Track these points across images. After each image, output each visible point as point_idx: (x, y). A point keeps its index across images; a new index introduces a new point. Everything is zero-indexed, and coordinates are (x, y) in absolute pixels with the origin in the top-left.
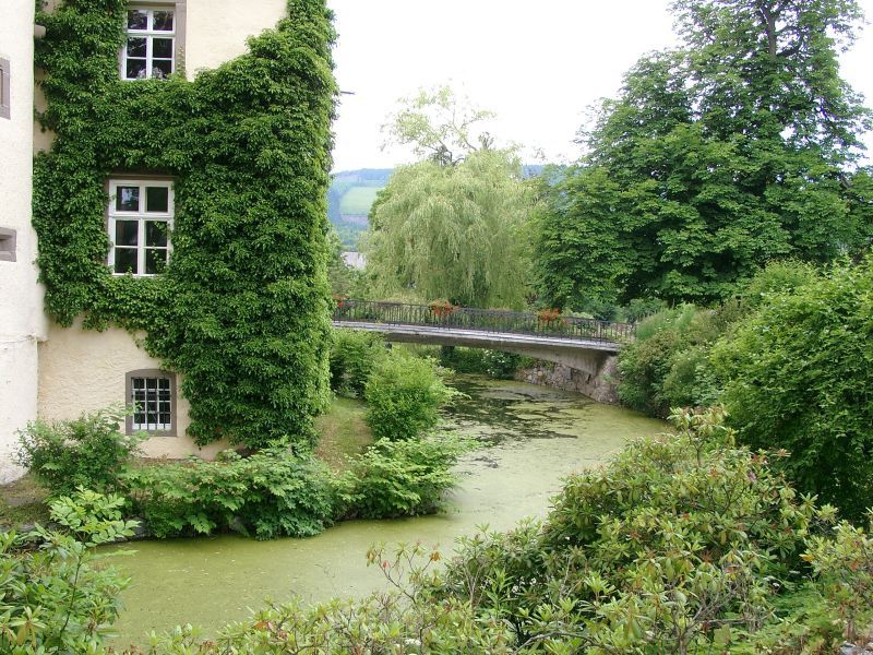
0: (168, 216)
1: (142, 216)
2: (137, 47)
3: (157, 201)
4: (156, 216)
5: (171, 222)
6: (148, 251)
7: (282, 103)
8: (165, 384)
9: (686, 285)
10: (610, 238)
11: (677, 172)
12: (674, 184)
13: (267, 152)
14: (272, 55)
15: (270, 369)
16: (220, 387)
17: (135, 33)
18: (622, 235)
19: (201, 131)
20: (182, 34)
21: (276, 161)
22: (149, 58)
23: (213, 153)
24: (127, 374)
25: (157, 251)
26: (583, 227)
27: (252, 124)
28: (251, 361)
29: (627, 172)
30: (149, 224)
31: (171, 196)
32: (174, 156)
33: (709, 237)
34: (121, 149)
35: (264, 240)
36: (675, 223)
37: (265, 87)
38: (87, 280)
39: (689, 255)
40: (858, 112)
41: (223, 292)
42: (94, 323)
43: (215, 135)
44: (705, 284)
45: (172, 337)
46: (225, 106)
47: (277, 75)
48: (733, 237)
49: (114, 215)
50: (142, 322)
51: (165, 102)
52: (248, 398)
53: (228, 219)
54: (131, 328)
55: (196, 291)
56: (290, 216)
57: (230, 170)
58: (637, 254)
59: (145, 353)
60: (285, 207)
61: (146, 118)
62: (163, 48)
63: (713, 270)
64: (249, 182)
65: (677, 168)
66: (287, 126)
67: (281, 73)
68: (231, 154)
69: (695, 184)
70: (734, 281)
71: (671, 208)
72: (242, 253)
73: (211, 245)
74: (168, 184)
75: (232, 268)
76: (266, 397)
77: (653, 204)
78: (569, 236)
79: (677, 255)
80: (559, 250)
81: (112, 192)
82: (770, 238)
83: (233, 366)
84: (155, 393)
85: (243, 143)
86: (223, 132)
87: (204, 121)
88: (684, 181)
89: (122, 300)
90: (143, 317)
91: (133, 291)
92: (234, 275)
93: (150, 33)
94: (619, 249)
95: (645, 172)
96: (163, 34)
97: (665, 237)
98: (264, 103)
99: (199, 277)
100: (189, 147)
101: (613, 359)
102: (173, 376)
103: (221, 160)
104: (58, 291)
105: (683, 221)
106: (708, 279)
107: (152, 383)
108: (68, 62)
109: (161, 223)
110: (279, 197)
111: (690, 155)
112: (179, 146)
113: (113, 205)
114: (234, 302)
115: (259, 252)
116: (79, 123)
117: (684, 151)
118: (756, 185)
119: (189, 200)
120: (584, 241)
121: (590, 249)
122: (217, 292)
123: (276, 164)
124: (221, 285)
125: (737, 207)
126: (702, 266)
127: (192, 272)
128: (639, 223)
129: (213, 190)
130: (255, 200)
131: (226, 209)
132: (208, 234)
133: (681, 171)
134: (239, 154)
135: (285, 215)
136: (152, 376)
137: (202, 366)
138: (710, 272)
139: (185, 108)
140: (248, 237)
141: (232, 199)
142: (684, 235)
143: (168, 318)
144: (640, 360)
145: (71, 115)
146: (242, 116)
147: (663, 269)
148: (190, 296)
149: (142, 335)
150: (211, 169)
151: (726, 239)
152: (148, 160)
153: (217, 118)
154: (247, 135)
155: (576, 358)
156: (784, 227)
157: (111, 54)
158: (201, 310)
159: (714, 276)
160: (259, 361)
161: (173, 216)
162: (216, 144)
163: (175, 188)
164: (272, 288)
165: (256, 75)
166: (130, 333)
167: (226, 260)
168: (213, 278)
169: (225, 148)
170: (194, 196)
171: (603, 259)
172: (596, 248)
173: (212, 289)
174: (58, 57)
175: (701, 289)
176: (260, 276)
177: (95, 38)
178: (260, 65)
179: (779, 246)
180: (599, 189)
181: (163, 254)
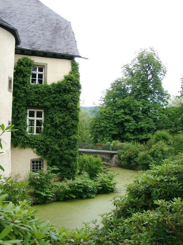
0: (42, 119)
1: (35, 118)
2: (34, 76)
3: (39, 115)
4: (39, 119)
5: (43, 120)
6: (37, 128)
7: (73, 92)
8: (40, 162)
9: (131, 136)
10: (112, 125)
11: (128, 108)
12: (127, 111)
13: (70, 104)
14: (71, 80)
15: (71, 158)
16: (58, 163)
17: (34, 72)
18: (115, 124)
19: (54, 98)
20: (46, 73)
21: (72, 106)
22: (37, 79)
23: (57, 103)
24: (31, 160)
25: (39, 128)
26: (105, 122)
27: (67, 97)
28: (67, 156)
29: (115, 108)
30: (37, 121)
31: (43, 114)
32: (48, 104)
33: (136, 124)
34: (33, 101)
35: (69, 125)
36: (128, 121)
37: (70, 88)
38: (23, 135)
39: (132, 129)
40: (166, 94)
41: (58, 138)
42: (24, 146)
43: (57, 99)
44: (135, 136)
45: (45, 150)
46: (59, 92)
47: (72, 85)
48: (142, 124)
49: (28, 118)
50: (37, 146)
51: (45, 90)
52: (64, 165)
53: (61, 120)
54: (33, 148)
55: (51, 138)
56: (74, 120)
57: (60, 108)
58: (118, 129)
59: (36, 154)
60: (74, 117)
61: (39, 94)
62: (40, 76)
63: (137, 133)
64: (64, 111)
65: (127, 107)
66: (74, 97)
67: (73, 84)
68: (61, 104)
69: (132, 111)
70: (142, 135)
71: (127, 117)
72: (64, 129)
73: (56, 126)
74: (42, 111)
75: (61, 132)
76: (69, 165)
77: (123, 116)
78: (102, 124)
79: (129, 129)
80: (99, 128)
81: (28, 112)
82: (151, 124)
83: (61, 157)
84: (38, 165)
85: (64, 101)
86: (59, 98)
87: (55, 95)
88: (129, 110)
89: (32, 140)
90: (37, 145)
91: (35, 138)
92: (61, 134)
93: (37, 72)
94: (114, 128)
95: (119, 108)
96: (41, 73)
97: (126, 124)
98: (69, 92)
99: (53, 135)
100: (51, 102)
101: (116, 155)
102: (43, 160)
103: (58, 105)
104: (16, 138)
105: (130, 120)
106: (136, 135)
107: (37, 162)
108: (21, 79)
109: (41, 120)
110: (72, 115)
111: (131, 104)
112: (49, 101)
113: (28, 115)
114: (62, 141)
115: (67, 128)
116: (23, 95)
117: (129, 103)
118: (145, 112)
119: (50, 115)
120: (106, 126)
121: (107, 127)
122: (57, 138)
123: (72, 107)
124: (58, 137)
125: (143, 117)
126: (134, 131)
127: (50, 133)
128: (119, 120)
129: (56, 112)
130: (66, 115)
131: (60, 117)
132: (56, 124)
133: (129, 108)
134: (63, 104)
135: (74, 119)
136: (37, 160)
137: (54, 157)
138: (136, 133)
139: (50, 92)
140: (65, 125)
141: (61, 115)
142: (130, 124)
143: (43, 145)
144: (127, 155)
145: (21, 92)
146: (63, 94)
147: (125, 132)
148: (50, 139)
149: (35, 150)
150: (56, 107)
151: (141, 125)
152: (40, 104)
153: (58, 95)
154: (66, 99)
155: (105, 155)
156: (154, 122)
157: (29, 77)
158: (53, 143)
159: (137, 134)
160: (68, 156)
161: (43, 119)
162: (57, 101)
163: (44, 112)
164: (71, 137)
165: (68, 85)
166: (32, 149)
167: (60, 130)
168: (56, 134)
169: (60, 102)
170: (51, 114)
171: (110, 130)
172: (109, 127)
173: (55, 137)
174: (18, 78)
175: (135, 137)
176: (68, 134)
177: (27, 73)
178: (69, 83)
179: (153, 126)
180: (109, 112)
181: (41, 128)
